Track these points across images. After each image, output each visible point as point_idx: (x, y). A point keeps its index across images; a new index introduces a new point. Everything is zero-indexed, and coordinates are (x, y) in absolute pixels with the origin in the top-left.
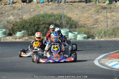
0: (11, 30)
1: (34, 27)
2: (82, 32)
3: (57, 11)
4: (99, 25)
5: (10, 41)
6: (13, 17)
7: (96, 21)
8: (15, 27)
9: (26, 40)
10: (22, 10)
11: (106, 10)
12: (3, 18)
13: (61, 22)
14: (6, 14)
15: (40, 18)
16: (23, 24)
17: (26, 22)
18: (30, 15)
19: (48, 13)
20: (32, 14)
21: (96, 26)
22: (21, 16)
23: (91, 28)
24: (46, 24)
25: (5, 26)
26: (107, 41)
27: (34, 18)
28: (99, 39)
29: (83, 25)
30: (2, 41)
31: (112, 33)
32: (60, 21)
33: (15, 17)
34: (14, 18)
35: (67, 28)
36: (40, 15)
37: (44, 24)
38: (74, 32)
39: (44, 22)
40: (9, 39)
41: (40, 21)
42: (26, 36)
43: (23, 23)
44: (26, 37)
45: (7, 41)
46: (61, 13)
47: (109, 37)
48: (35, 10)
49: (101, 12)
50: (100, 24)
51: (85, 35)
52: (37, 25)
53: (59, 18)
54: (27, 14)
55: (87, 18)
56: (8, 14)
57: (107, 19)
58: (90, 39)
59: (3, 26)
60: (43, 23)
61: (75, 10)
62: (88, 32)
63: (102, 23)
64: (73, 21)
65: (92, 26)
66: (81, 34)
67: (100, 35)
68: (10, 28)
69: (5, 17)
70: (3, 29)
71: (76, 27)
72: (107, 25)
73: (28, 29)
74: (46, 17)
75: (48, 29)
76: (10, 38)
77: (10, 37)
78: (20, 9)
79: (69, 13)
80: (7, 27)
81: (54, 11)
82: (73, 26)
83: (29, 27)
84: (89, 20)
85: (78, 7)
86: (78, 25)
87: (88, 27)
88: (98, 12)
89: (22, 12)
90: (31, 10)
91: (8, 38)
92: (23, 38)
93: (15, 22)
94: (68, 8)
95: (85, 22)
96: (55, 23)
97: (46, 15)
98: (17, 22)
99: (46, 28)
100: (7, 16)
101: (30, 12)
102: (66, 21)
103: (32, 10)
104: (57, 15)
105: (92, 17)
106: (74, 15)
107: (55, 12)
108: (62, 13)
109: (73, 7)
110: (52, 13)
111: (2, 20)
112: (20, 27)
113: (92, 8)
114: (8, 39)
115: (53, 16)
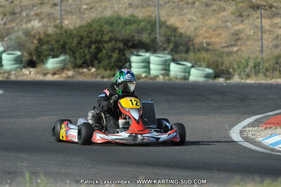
0: (34, 53)
1: (90, 47)
2: (202, 63)
3: (144, 10)
4: (243, 48)
5: (31, 79)
6: (39, 22)
7: (236, 37)
8: (44, 47)
9: (69, 77)
10: (61, 6)
11: (259, 11)
12: (17, 24)
13: (152, 36)
14: (24, 14)
15: (105, 26)
16: (63, 40)
17: (71, 34)
18: (79, 17)
19: (122, 15)
20: (84, 16)
21: (235, 49)
22: (58, 21)
23: (223, 53)
24: (116, 40)
25: (19, 43)
26: (260, 86)
27: (89, 25)
28: (243, 81)
29: (205, 45)
30: (13, 78)
31: (272, 66)
32: (150, 34)
33: (45, 23)
34: (43, 26)
35: (166, 52)
36: (105, 19)
37: (113, 42)
38: (185, 61)
39: (113, 36)
40: (30, 74)
41: (103, 34)
42: (70, 67)
43: (64, 37)
44: (69, 70)
45: (24, 78)
46: (153, 15)
47: (266, 75)
48: (91, 8)
49: (248, 16)
50: (245, 45)
51: (209, 71)
52: (96, 42)
53: (149, 26)
54: (72, 15)
55: (215, 30)
56: (27, 16)
57: (262, 33)
58: (221, 80)
59: (16, 42)
60: (111, 40)
61: (186, 8)
62: (217, 61)
63: (249, 43)
64: (181, 35)
65: (226, 49)
66: (199, 66)
67: (244, 71)
68: (32, 47)
69: (20, 21)
70: (14, 49)
71: (187, 51)
72: (262, 46)
73: (74, 53)
74: (119, 24)
75: (121, 53)
76: (32, 73)
77: (31, 69)
78: (55, 5)
79: (172, 16)
80: (24, 46)
81: (137, 11)
82: (181, 47)
83: (77, 46)
84: (220, 34)
85: (194, 3)
86: (193, 45)
87: (215, 50)
88: (241, 16)
89: (61, 10)
90: (81, 8)
91: (27, 72)
92: (63, 72)
93: (44, 33)
94: (171, 3)
95: (210, 38)
96: (140, 39)
97: (119, 18)
98: (48, 35)
99: (116, 51)
100: (25, 21)
101: (80, 11)
102: (165, 35)
103: (84, 7)
104: (143, 21)
105: (227, 28)
106: (184, 21)
107: (140, 14)
108: (155, 16)
109: (181, 3)
110: (133, 16)
111: (13, 28)
112: (56, 46)
113: (227, 7)
114: (26, 75)
115: (135, 22)
